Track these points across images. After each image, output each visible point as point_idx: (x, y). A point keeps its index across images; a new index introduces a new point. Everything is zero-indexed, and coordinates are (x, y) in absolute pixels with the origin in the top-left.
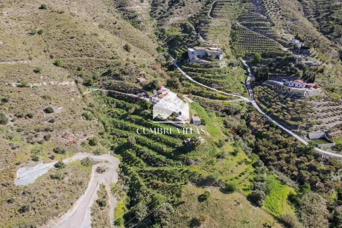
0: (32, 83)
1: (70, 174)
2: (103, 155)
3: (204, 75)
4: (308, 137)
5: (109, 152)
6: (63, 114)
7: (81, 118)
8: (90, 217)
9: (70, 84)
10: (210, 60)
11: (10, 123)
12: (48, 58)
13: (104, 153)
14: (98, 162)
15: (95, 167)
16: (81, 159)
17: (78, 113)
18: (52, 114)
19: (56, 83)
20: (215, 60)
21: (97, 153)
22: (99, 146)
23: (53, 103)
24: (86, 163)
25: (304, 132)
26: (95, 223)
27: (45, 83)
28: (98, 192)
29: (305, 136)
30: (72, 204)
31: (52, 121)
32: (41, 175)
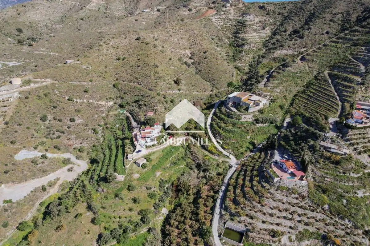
0: (77, 99)
1: (46, 164)
2: (81, 161)
3: (220, 124)
4: (225, 223)
5: (87, 160)
6: (79, 125)
7: (90, 131)
8: (29, 192)
9: (106, 104)
10: (239, 111)
11: (47, 122)
12: (114, 80)
13: (83, 159)
14: (74, 164)
15: (70, 166)
16: (65, 158)
17: (91, 127)
18: (73, 123)
19: (94, 101)
20: (243, 111)
21: (78, 158)
22: (84, 155)
23: (79, 116)
24: (66, 161)
25: (227, 217)
26: (28, 197)
27: (85, 101)
28: (50, 181)
29: (223, 221)
30: (26, 181)
31: (68, 128)
32: (28, 157)
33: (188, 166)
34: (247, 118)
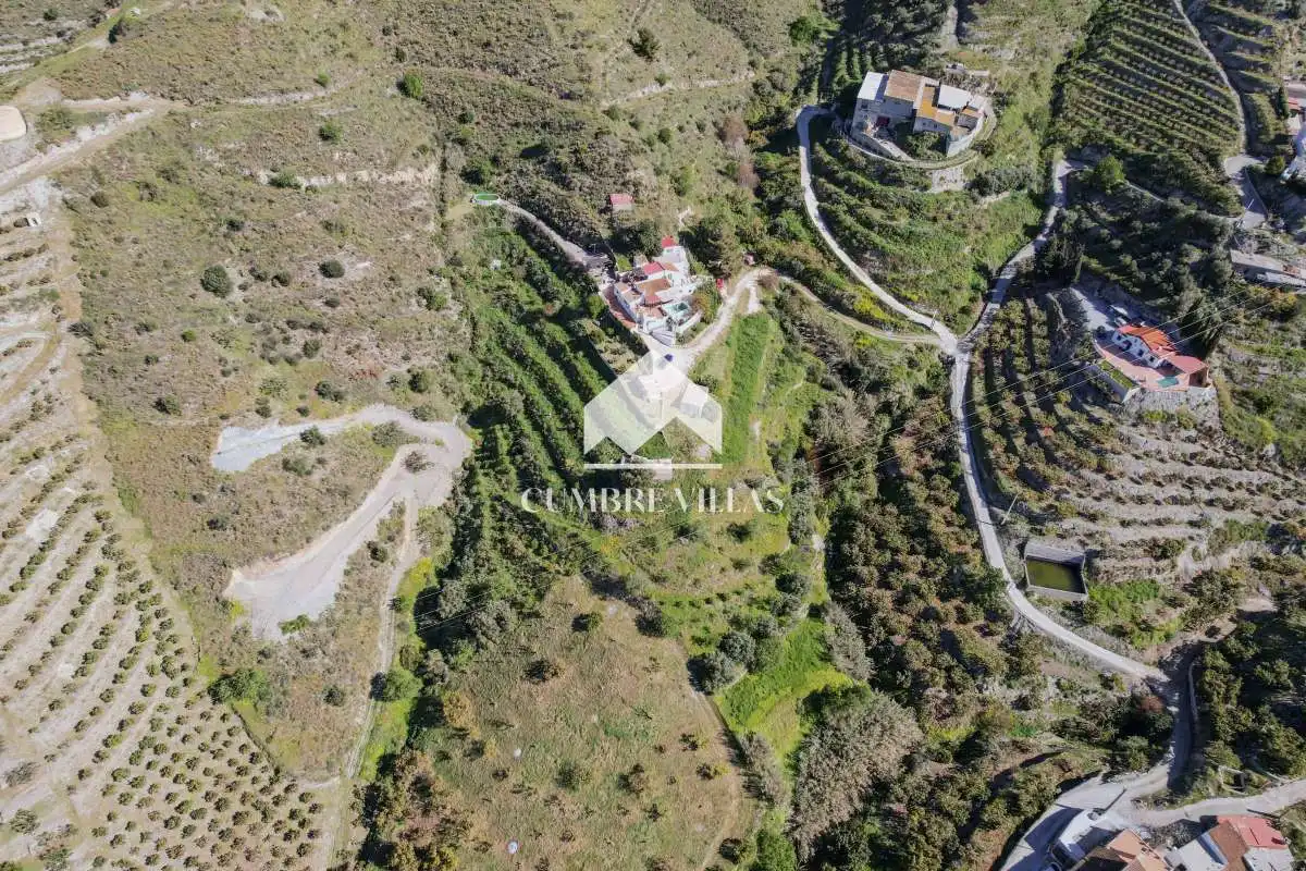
0: (307, 175)
1: (332, 464)
2: (436, 424)
3: (859, 211)
4: (1021, 547)
5: (456, 417)
6: (367, 284)
7: (413, 301)
8: (340, 578)
9: (418, 179)
10: (913, 153)
11: (236, 296)
12: (390, 59)
13: (439, 417)
14: (416, 440)
15: (404, 452)
16: (376, 424)
17: (410, 284)
18: (339, 280)
19: (375, 175)
20: (929, 152)
21: (420, 414)
22: (435, 397)
23: (349, 246)
24: (387, 437)
25: (1022, 527)
26: (345, 593)
27: (342, 178)
28: (382, 522)
29: (1014, 543)
30: (308, 540)
31: (331, 304)
32: (264, 454)
33: (815, 381)
34: (948, 178)
